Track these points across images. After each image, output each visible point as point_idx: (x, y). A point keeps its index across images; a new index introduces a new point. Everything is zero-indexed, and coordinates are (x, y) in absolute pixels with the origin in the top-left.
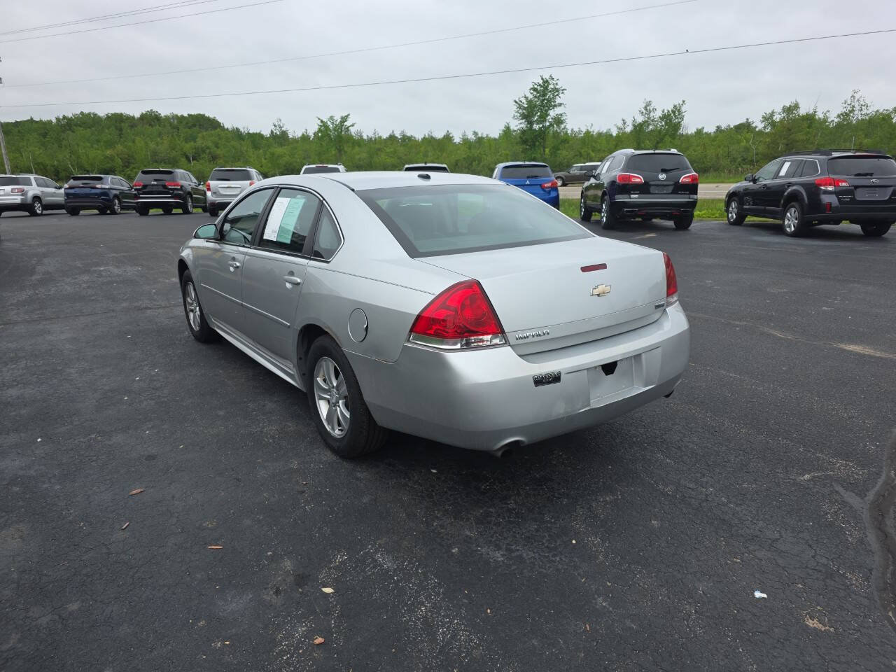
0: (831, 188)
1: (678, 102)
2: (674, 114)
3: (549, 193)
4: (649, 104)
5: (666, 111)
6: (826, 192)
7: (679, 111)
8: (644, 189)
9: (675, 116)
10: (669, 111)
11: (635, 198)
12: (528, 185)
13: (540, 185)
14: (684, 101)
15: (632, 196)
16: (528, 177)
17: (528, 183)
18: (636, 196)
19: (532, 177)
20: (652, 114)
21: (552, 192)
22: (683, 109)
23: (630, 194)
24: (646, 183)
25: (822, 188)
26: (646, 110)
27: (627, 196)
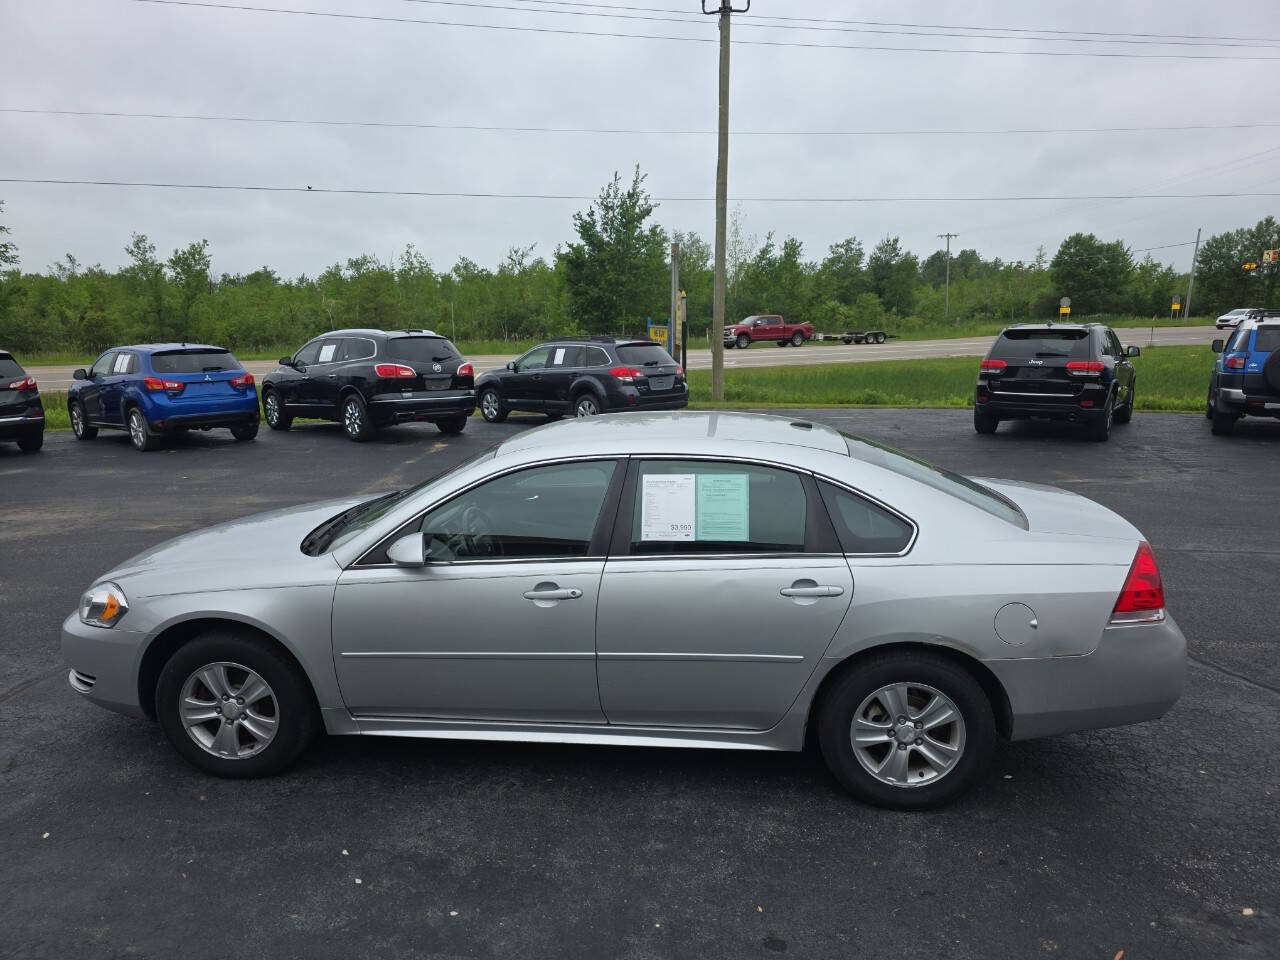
0: (629, 379)
1: (197, 241)
2: (194, 258)
3: (244, 393)
4: (140, 240)
5: (180, 253)
6: (626, 384)
7: (199, 253)
8: (418, 383)
9: (195, 261)
10: (184, 253)
11: (408, 397)
12: (208, 382)
13: (228, 381)
14: (205, 241)
15: (404, 394)
16: (205, 370)
17: (207, 378)
18: (410, 394)
19: (212, 369)
20: (148, 255)
21: (248, 393)
22: (206, 251)
23: (401, 392)
24: (420, 375)
25: (621, 378)
26: (139, 248)
27: (398, 395)
